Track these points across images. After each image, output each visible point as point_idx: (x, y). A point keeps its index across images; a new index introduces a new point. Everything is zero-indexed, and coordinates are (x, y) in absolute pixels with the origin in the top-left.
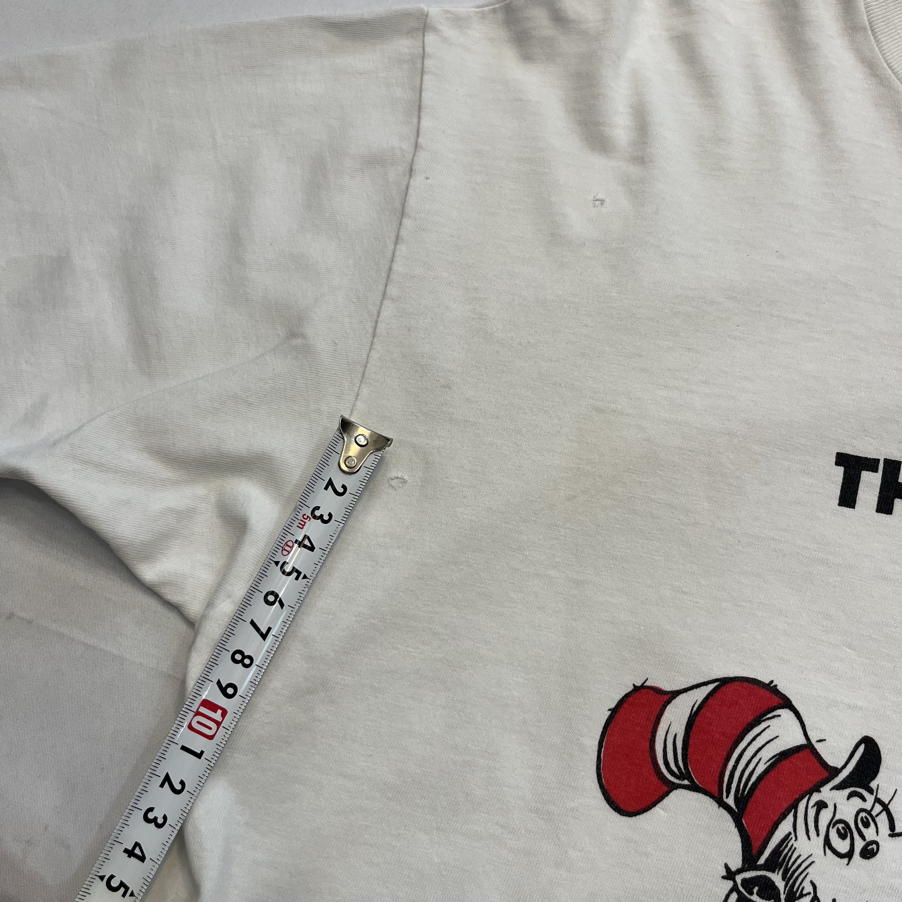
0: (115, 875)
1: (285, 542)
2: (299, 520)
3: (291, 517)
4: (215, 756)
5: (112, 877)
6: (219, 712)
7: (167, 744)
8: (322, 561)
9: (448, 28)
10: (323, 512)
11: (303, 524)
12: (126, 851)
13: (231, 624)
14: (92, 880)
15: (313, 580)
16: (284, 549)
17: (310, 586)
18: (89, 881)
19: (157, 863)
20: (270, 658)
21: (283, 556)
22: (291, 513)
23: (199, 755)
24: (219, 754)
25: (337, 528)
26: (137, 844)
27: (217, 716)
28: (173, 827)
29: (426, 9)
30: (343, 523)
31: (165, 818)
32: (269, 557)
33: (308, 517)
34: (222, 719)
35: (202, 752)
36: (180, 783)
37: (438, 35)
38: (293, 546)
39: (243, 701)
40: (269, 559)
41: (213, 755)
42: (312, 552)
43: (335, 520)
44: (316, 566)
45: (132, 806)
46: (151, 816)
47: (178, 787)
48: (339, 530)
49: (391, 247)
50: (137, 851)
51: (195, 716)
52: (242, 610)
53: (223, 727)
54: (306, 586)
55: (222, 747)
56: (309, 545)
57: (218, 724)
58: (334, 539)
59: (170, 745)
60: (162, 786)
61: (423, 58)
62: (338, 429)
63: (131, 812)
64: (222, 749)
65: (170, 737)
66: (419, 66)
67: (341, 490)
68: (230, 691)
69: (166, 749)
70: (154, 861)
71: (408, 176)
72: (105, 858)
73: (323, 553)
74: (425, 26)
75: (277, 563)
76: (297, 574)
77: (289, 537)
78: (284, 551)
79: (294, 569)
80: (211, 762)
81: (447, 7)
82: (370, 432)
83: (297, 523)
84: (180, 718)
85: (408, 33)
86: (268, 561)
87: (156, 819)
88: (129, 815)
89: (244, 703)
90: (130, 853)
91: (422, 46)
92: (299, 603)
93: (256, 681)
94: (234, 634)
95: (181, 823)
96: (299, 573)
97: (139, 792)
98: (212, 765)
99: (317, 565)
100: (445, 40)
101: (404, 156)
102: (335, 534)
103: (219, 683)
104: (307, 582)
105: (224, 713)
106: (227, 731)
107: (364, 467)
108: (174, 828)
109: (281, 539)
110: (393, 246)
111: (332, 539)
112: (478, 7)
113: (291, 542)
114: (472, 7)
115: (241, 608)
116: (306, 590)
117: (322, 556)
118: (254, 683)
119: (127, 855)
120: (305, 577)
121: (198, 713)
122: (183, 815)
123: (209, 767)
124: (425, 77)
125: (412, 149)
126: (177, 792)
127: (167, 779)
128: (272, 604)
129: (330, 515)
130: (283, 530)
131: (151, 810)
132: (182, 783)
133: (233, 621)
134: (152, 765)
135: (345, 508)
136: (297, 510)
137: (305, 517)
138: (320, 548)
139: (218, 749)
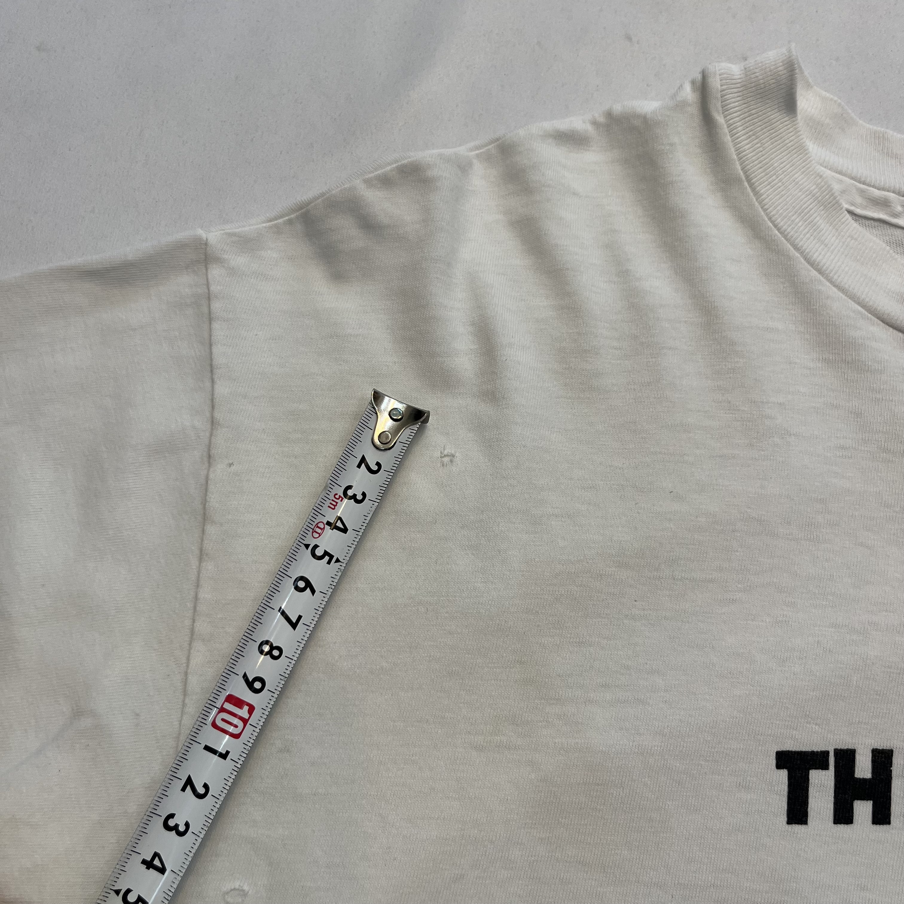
0: (133, 889)
1: (316, 523)
2: (330, 500)
3: (321, 496)
4: (242, 756)
5: (128, 891)
6: (246, 708)
7: (189, 743)
8: (356, 543)
9: (236, 255)
10: (356, 491)
11: (335, 504)
12: (144, 862)
13: (258, 611)
14: (107, 895)
15: (346, 564)
16: (314, 531)
17: (343, 570)
18: (104, 896)
19: (178, 875)
20: (301, 649)
21: (314, 539)
22: (322, 492)
23: (224, 756)
24: (246, 754)
25: (371, 507)
26: (156, 855)
27: (244, 712)
28: (196, 835)
29: (204, 236)
30: (377, 502)
31: (187, 825)
32: (298, 539)
33: (340, 497)
34: (249, 715)
35: (228, 753)
36: (203, 786)
37: (224, 266)
38: (324, 528)
39: (272, 696)
40: (299, 541)
41: (240, 755)
42: (345, 534)
43: (369, 500)
44: (349, 548)
45: (150, 812)
46: (171, 823)
47: (202, 791)
48: (373, 509)
49: (194, 562)
50: (157, 862)
51: (219, 712)
52: (269, 596)
53: (250, 724)
54: (339, 570)
55: (250, 746)
56: (342, 527)
57: (245, 721)
58: (368, 519)
59: (192, 744)
60: (183, 789)
61: (209, 299)
62: (370, 403)
63: (150, 819)
64: (250, 748)
65: (192, 735)
66: (205, 310)
67: (375, 468)
68: (258, 685)
69: (188, 749)
70: (176, 873)
71: (207, 465)
72: (121, 870)
73: (357, 534)
74: (206, 257)
75: (307, 546)
76: (329, 558)
77: (320, 518)
78: (314, 534)
79: (326, 553)
80: (238, 763)
81: (230, 228)
82: (405, 405)
83: (328, 503)
84: (203, 714)
85: (187, 267)
86: (297, 544)
87: (177, 826)
88: (148, 822)
89: (274, 698)
90: (149, 864)
91: (206, 283)
92: (332, 589)
93: (285, 674)
94: (262, 623)
95: (205, 830)
96: (331, 557)
97: (158, 797)
98: (239, 766)
99: (351, 547)
100: (233, 272)
101: (199, 437)
102: (369, 514)
103: (245, 676)
104: (340, 565)
105: (251, 709)
106: (254, 729)
107: (400, 442)
108: (198, 836)
109: (310, 519)
110: (197, 563)
111: (366, 520)
112: (270, 221)
113: (322, 524)
114: (263, 223)
115: (269, 594)
116: (340, 574)
117: (355, 538)
118: (284, 676)
119: (146, 866)
120: (338, 561)
121: (222, 710)
122: (207, 822)
123: (236, 769)
124: (216, 325)
125: (209, 426)
126: (201, 797)
127: (189, 782)
128: (302, 590)
129: (364, 495)
130: (313, 510)
131: (172, 816)
132: (206, 786)
133: (260, 608)
134: (173, 767)
135: (380, 486)
136: (327, 488)
137: (337, 497)
138: (353, 530)
139: (245, 749)
